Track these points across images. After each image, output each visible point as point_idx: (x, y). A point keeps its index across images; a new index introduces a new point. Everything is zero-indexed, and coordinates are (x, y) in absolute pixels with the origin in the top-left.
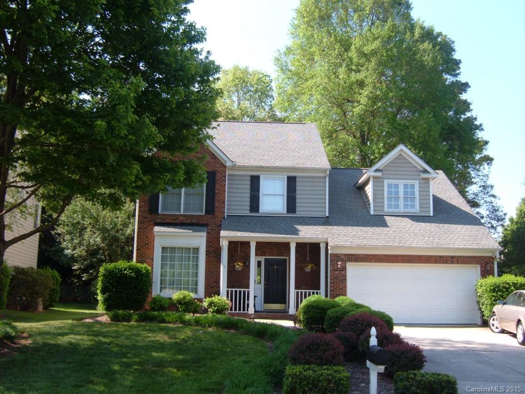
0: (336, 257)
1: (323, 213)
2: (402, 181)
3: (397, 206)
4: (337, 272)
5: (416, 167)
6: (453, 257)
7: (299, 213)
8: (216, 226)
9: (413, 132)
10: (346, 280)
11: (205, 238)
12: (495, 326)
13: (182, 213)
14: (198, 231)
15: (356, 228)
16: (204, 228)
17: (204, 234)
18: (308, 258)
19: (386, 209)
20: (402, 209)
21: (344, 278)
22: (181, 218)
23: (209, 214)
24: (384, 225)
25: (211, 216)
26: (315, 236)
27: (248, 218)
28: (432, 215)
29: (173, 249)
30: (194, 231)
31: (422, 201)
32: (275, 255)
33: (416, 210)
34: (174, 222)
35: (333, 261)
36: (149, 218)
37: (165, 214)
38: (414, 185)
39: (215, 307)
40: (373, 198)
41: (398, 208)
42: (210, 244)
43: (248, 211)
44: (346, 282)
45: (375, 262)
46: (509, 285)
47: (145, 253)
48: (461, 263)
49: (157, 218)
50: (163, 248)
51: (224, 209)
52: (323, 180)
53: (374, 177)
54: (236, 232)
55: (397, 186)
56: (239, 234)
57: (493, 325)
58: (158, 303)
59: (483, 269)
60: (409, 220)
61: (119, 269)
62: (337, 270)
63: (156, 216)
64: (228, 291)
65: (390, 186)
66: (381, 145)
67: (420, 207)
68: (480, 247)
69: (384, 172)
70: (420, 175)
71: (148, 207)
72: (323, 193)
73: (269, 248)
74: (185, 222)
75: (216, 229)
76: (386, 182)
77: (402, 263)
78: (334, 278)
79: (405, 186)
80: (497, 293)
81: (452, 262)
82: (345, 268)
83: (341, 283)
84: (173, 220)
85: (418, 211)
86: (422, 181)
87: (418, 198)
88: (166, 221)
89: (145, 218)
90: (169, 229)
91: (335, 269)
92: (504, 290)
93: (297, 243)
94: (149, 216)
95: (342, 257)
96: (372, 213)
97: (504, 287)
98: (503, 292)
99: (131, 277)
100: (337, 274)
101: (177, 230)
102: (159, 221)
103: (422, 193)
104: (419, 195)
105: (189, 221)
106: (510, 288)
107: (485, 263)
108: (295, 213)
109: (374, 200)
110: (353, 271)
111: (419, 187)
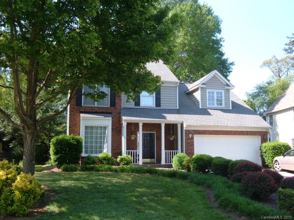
0: (188, 132)
1: (175, 107)
2: (216, 90)
3: (213, 104)
4: (189, 140)
5: (223, 83)
6: (247, 132)
7: (162, 107)
8: (117, 113)
9: (204, 64)
10: (193, 144)
11: (111, 120)
12: (277, 168)
13: (96, 106)
14: (107, 117)
15: (196, 116)
16: (110, 115)
17: (111, 118)
18: (171, 133)
19: (208, 106)
20: (216, 106)
21: (193, 143)
22: (96, 109)
23: (113, 107)
24: (209, 114)
25: (113, 108)
26: (176, 120)
27: (134, 109)
28: (231, 109)
29: (92, 127)
30: (105, 117)
31: (226, 102)
32: (149, 131)
33: (223, 106)
34: (92, 111)
35: (187, 134)
36: (76, 108)
37: (86, 106)
38: (222, 92)
39: (125, 161)
40: (201, 99)
41: (214, 105)
42: (114, 124)
43: (134, 106)
44: (194, 146)
45: (209, 134)
46: (281, 146)
47: (74, 130)
48: (252, 135)
49: (81, 109)
50: (86, 127)
51: (121, 104)
52: (175, 88)
53: (202, 88)
54: (132, 117)
55: (213, 93)
56: (133, 118)
57: (276, 167)
58: (91, 159)
59: (262, 138)
60: (220, 111)
61: (66, 139)
62: (189, 139)
63: (80, 108)
64: (127, 152)
65: (209, 93)
66: (187, 71)
67: (225, 105)
68: (262, 126)
69: (207, 85)
70: (225, 87)
71: (76, 102)
72: (175, 96)
73: (145, 127)
74: (98, 111)
75: (117, 116)
76: (208, 90)
77: (222, 135)
78: (187, 143)
79: (217, 93)
80: (275, 150)
81: (247, 135)
82: (193, 138)
83: (191, 146)
84: (91, 110)
85: (224, 107)
86: (226, 91)
87: (224, 100)
88: (87, 111)
89: (73, 108)
90: (89, 115)
91: (188, 138)
92: (279, 149)
93: (165, 124)
94: (76, 107)
95: (192, 132)
96: (200, 107)
97: (278, 147)
98: (278, 150)
99: (74, 144)
100: (189, 141)
101: (94, 116)
102: (83, 111)
103: (226, 97)
104: (225, 98)
105: (101, 111)
106: (281, 148)
107: (263, 135)
108: (160, 107)
109: (201, 101)
110: (198, 140)
111: (224, 94)
